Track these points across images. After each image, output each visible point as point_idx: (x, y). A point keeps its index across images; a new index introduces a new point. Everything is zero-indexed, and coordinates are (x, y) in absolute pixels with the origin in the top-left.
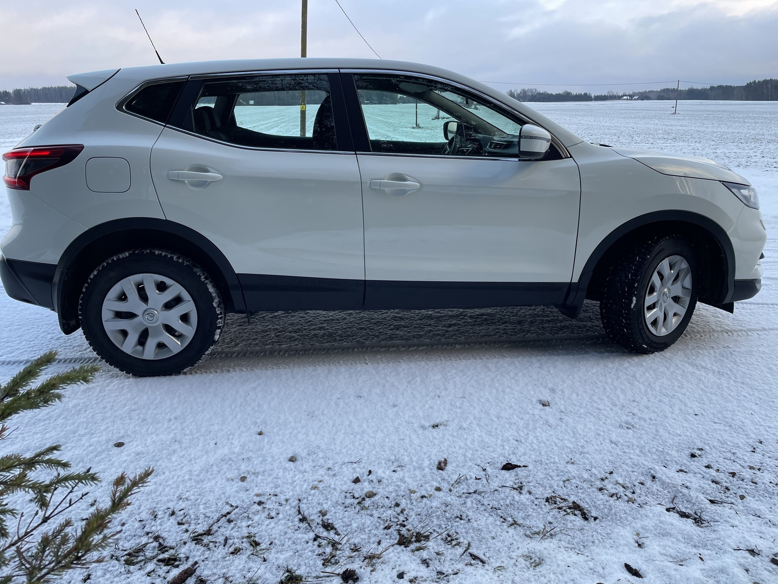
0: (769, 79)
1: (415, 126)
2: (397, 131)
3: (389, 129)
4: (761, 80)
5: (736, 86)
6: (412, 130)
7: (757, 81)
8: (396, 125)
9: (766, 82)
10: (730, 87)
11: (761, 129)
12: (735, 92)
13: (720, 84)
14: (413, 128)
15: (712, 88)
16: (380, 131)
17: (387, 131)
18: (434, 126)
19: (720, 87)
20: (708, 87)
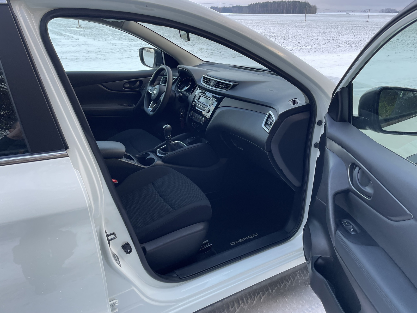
0: (258, 2)
1: (78, 26)
2: (67, 30)
3: (61, 29)
4: (255, 3)
5: (244, 6)
6: (76, 29)
7: (253, 4)
8: (65, 25)
9: (257, 4)
10: (241, 6)
11: (262, 29)
12: (244, 9)
13: (237, 5)
14: (77, 28)
15: (233, 7)
16: (55, 30)
17: (60, 30)
18: (91, 26)
19: (237, 6)
20: (232, 6)
